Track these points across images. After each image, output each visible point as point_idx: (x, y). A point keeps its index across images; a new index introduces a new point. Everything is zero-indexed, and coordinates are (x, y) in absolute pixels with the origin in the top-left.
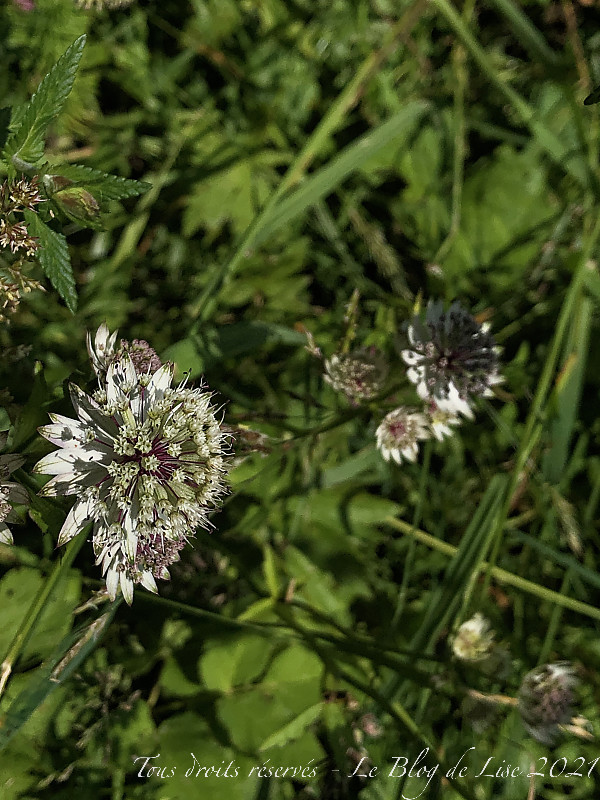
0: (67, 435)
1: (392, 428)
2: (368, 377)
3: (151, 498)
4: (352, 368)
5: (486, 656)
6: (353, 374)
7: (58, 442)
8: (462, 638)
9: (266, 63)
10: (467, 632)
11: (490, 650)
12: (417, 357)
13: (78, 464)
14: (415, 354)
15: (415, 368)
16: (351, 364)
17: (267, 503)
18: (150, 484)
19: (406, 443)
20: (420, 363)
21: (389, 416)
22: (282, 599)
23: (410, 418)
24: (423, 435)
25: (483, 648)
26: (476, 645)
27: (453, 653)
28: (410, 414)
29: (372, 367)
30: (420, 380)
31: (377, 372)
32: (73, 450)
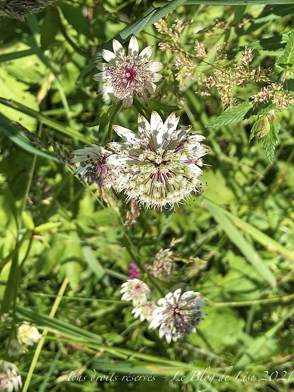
0: (170, 126)
1: (138, 287)
2: (164, 272)
4: (168, 263)
5: (21, 343)
6: (165, 264)
7: (166, 122)
8: (29, 329)
9: (277, 203)
10: (32, 331)
11: (23, 344)
12: (177, 297)
13: (156, 132)
14: (179, 295)
15: (172, 296)
16: (170, 262)
17: (74, 221)
19: (131, 295)
20: (175, 299)
21: (144, 284)
22: (34, 233)
23: (144, 295)
24: (135, 303)
25: (24, 340)
26: (25, 337)
27: (20, 326)
28: (147, 295)
29: (169, 273)
30: (166, 299)
31: (166, 276)
32: (163, 129)
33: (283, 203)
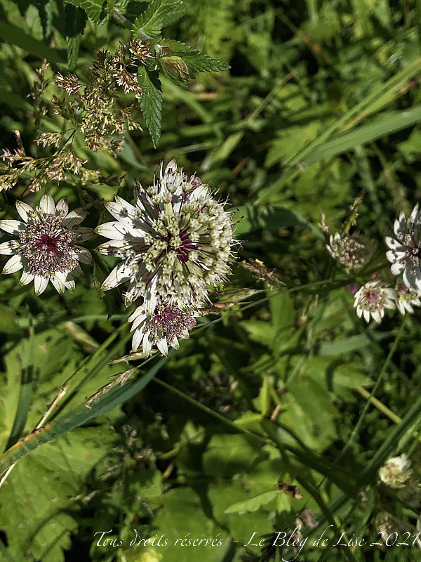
0: (124, 213)
1: (368, 295)
2: (359, 254)
3: (170, 267)
4: (348, 244)
5: (403, 486)
6: (348, 248)
7: (117, 217)
8: (388, 469)
10: (393, 465)
11: (406, 482)
12: (397, 245)
13: (128, 236)
14: (395, 242)
15: (394, 252)
16: (348, 241)
18: (172, 256)
19: (376, 308)
20: (398, 249)
21: (367, 285)
22: (268, 417)
23: (382, 290)
24: (390, 306)
25: (402, 480)
26: (397, 477)
27: (380, 479)
28: (383, 287)
29: (363, 247)
30: (395, 261)
31: (366, 252)
32: (126, 225)
33: (353, 52)
